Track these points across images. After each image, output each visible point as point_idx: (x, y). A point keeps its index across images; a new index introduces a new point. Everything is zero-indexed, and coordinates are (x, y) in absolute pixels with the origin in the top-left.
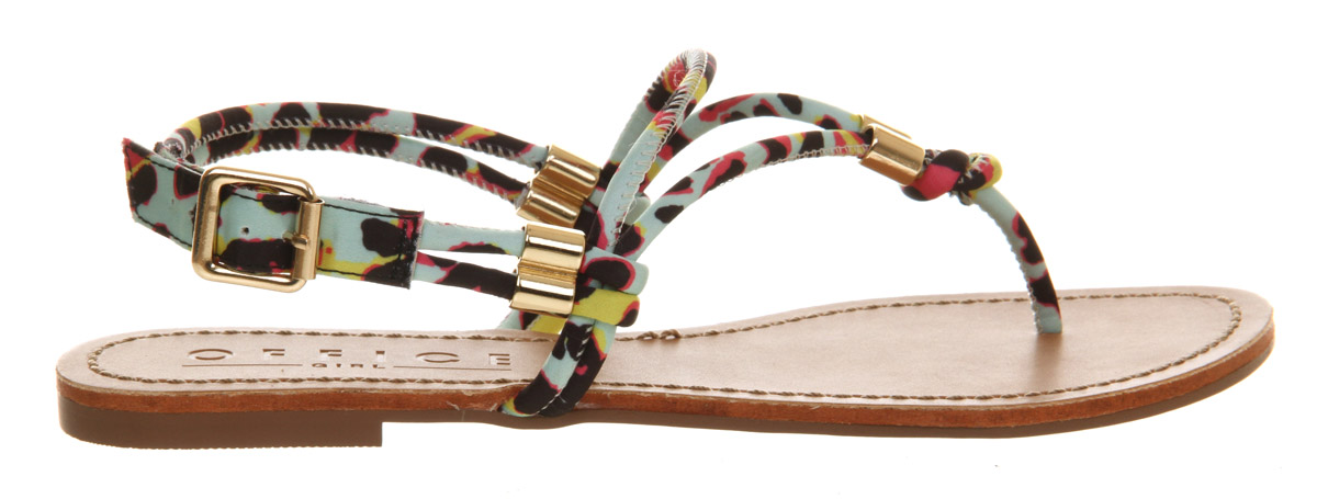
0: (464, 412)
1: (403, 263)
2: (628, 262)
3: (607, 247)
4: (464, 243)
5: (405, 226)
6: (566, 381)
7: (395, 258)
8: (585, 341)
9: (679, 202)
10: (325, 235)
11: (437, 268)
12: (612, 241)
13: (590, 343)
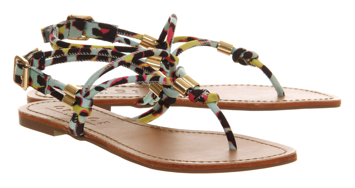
0: (66, 132)
1: (44, 88)
2: (82, 99)
3: (82, 94)
4: (55, 86)
5: (45, 79)
6: (73, 128)
7: (43, 86)
8: (76, 118)
9: (102, 86)
10: (32, 77)
11: (50, 91)
12: (84, 93)
13: (78, 119)
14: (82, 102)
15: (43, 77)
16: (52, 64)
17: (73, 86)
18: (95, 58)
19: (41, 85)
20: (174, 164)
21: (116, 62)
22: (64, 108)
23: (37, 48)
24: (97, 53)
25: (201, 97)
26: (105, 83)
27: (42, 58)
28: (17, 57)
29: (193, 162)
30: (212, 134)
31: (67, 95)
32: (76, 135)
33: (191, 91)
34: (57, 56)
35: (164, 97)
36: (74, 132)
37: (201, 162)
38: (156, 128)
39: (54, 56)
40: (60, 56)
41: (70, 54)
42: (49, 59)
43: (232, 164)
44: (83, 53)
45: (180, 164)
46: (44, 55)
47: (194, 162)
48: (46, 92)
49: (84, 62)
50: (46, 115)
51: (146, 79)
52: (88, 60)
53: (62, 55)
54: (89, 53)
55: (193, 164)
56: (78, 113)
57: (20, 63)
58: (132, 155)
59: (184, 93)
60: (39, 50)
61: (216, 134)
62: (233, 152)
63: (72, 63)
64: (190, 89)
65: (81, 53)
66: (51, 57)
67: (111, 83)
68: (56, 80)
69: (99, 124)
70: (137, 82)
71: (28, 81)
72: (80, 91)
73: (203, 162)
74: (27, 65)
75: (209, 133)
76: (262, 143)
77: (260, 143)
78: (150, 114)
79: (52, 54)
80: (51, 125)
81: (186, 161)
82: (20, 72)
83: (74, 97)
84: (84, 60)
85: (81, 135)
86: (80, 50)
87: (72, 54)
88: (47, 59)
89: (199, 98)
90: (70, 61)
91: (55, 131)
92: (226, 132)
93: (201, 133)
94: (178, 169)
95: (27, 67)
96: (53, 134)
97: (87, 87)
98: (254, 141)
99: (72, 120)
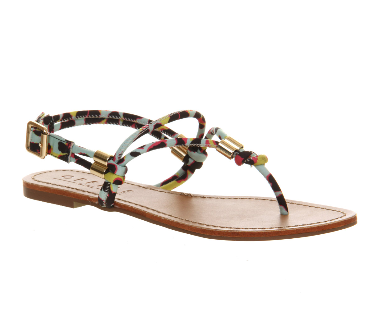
0: (91, 203)
1: (67, 156)
2: (116, 166)
3: (115, 161)
4: (81, 153)
5: (68, 145)
6: (104, 198)
7: (66, 154)
8: (108, 187)
9: (138, 151)
10: (51, 145)
11: (74, 159)
12: (117, 159)
13: (110, 188)
14: (117, 169)
15: (66, 143)
16: (60, 129)
17: (103, 153)
18: (105, 121)
19: (63, 152)
20: (234, 232)
21: (151, 125)
22: (72, 177)
23: (43, 113)
24: (107, 116)
25: (250, 159)
26: (142, 147)
27: (51, 123)
28: (30, 123)
29: (253, 229)
30: (250, 199)
31: (96, 162)
32: (105, 206)
33: (237, 153)
34: (65, 119)
35: (191, 161)
36: (104, 202)
37: (262, 228)
38: (186, 195)
39: (62, 120)
40: (68, 120)
41: (78, 117)
42: (57, 124)
43: (297, 230)
44: (91, 116)
45: (240, 232)
46: (53, 120)
47: (255, 229)
48: (69, 160)
49: (92, 125)
50: (60, 185)
51: (186, 143)
52: (97, 123)
53: (70, 118)
54: (98, 116)
55: (255, 232)
56: (112, 181)
57: (37, 130)
58: (182, 224)
59: (230, 155)
60: (46, 115)
61: (253, 199)
62: (284, 216)
63: (79, 126)
64: (236, 151)
65: (89, 116)
66: (59, 122)
67: (149, 148)
68: (81, 146)
69: (123, 193)
70: (177, 146)
71: (47, 149)
72: (112, 158)
73: (264, 228)
74: (45, 131)
75: (246, 199)
76: (310, 206)
77: (308, 206)
78: (173, 180)
79: (61, 118)
80: (70, 197)
81: (245, 229)
82: (36, 139)
83: (106, 164)
84: (93, 124)
85: (111, 205)
86: (88, 113)
87: (80, 117)
88: (55, 124)
89: (248, 160)
90: (78, 125)
91: (74, 203)
92: (278, 195)
93: (236, 198)
94: (238, 237)
95: (45, 133)
96: (72, 206)
97: (120, 153)
98: (300, 205)
99: (103, 190)
